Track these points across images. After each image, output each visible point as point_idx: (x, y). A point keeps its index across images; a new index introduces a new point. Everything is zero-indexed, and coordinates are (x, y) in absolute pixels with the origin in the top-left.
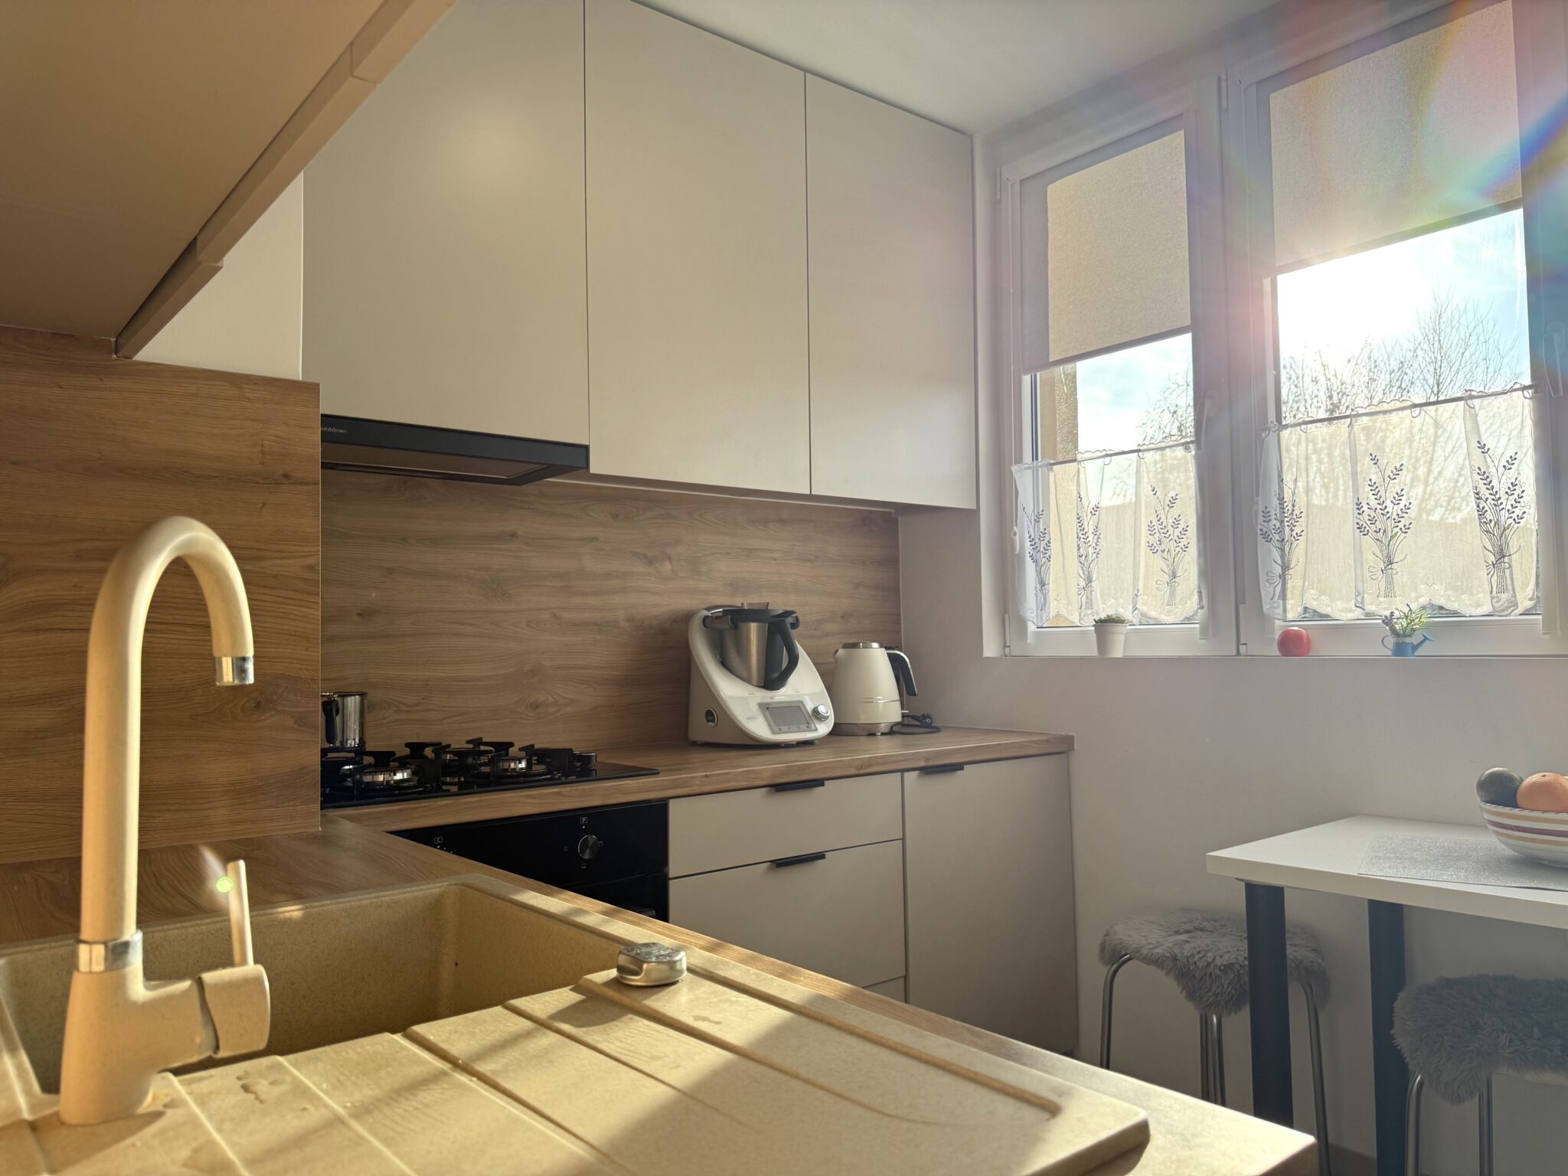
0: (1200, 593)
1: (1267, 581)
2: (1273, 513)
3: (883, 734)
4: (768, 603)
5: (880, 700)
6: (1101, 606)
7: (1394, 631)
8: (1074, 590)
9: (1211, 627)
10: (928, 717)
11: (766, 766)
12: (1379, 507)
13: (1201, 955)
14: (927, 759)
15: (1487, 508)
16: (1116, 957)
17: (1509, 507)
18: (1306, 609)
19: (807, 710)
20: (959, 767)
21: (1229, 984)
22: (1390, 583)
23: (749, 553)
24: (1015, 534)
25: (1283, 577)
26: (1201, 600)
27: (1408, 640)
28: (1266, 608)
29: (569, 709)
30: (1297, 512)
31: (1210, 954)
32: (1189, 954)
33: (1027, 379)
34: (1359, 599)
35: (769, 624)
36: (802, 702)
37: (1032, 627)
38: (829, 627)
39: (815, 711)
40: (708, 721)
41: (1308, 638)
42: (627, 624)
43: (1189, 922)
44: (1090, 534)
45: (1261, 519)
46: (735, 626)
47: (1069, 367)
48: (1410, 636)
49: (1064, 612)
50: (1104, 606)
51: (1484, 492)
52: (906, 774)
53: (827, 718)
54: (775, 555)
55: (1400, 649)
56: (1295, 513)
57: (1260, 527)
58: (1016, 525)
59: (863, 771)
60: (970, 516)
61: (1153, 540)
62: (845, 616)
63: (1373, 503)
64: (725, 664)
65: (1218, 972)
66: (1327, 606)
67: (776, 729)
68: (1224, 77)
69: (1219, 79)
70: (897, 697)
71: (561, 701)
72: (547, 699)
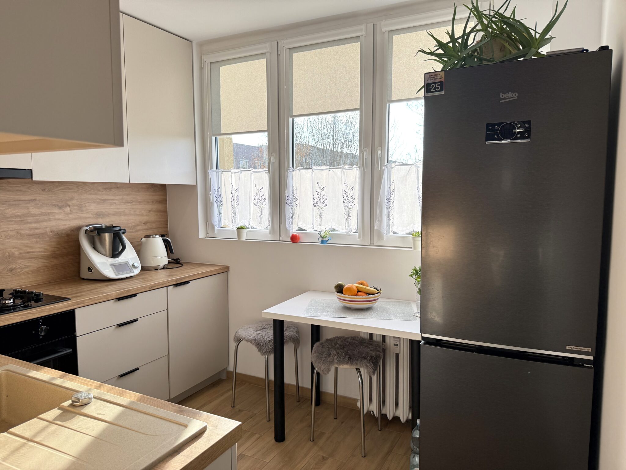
0: (269, 220)
1: (288, 219)
2: (290, 197)
3: (160, 269)
4: (113, 225)
5: (159, 257)
6: (239, 222)
7: (321, 236)
8: (230, 216)
9: (272, 231)
10: (179, 259)
11: (113, 290)
12: (319, 199)
13: (263, 338)
14: (176, 281)
15: (345, 202)
16: (239, 340)
17: (351, 202)
18: (299, 227)
19: (130, 266)
20: (188, 282)
21: (271, 346)
22: (321, 221)
23: (104, 201)
24: (210, 195)
25: (292, 217)
26: (269, 223)
27: (325, 239)
28: (287, 227)
29: (27, 269)
30: (297, 198)
31: (266, 337)
32: (259, 338)
33: (214, 138)
34: (313, 226)
35: (113, 233)
36: (128, 262)
37: (216, 228)
38: (139, 228)
39: (133, 266)
40: (89, 271)
41: (299, 237)
42: (51, 233)
43: (262, 326)
44: (235, 198)
45: (287, 199)
46: (99, 234)
47: (229, 136)
48: (325, 238)
49: (227, 224)
50: (240, 222)
51: (345, 198)
52: (168, 287)
53: (138, 267)
54: (115, 201)
55: (322, 242)
56: (296, 198)
57: (286, 201)
58: (211, 192)
59: (151, 289)
60: (193, 188)
61: (256, 201)
62: (145, 223)
63: (317, 197)
64: (95, 248)
65: (267, 343)
66: (305, 227)
67: (117, 273)
68: (279, 43)
69: (278, 42)
70: (166, 255)
71: (23, 266)
72: (17, 266)
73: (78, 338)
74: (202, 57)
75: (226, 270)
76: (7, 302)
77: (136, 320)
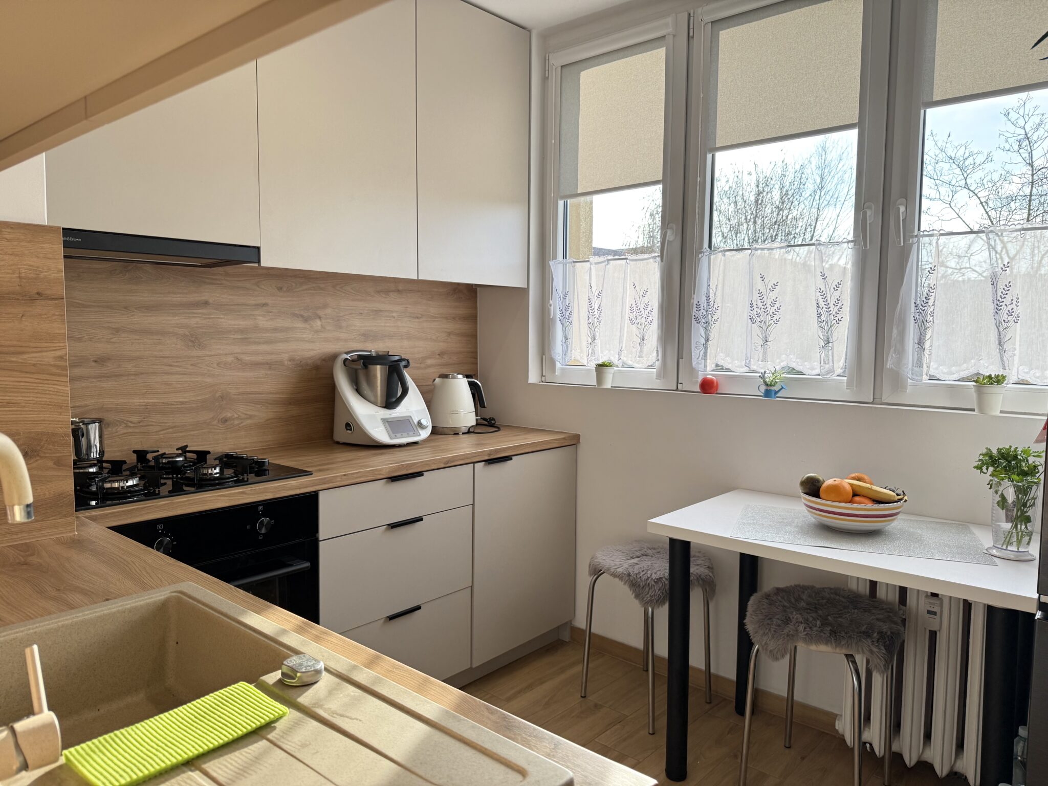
0: (657, 351)
1: (696, 347)
2: (702, 306)
3: (463, 433)
4: (389, 352)
5: (462, 412)
6: (600, 355)
7: (765, 383)
8: (585, 344)
9: (663, 373)
10: (493, 419)
11: (385, 463)
12: (763, 307)
13: (644, 573)
14: (489, 455)
15: (822, 313)
16: (597, 572)
17: (834, 313)
18: (717, 365)
19: (414, 423)
20: (508, 458)
21: (659, 590)
22: (765, 353)
23: (377, 313)
24: (551, 305)
25: (705, 345)
26: (658, 356)
27: (773, 388)
28: (694, 363)
29: (249, 422)
30: (716, 306)
31: (649, 572)
32: (637, 572)
33: (561, 203)
34: (747, 361)
35: (389, 366)
36: (411, 417)
37: (558, 365)
38: (430, 362)
39: (420, 424)
40: (347, 430)
41: (717, 382)
42: (289, 363)
43: (640, 550)
44: (596, 310)
45: (695, 309)
46: (366, 366)
47: (588, 198)
48: (774, 386)
49: (578, 358)
50: (602, 355)
51: (822, 304)
52: (476, 464)
53: (427, 427)
54: (394, 314)
55: (768, 394)
56: (715, 307)
57: (694, 314)
58: (552, 300)
59: (447, 465)
60: (520, 293)
61: (633, 316)
62: (441, 354)
63: (760, 305)
64: (358, 391)
65: (653, 583)
66: (729, 363)
67: (393, 436)
68: (692, 15)
69: (689, 14)
70: (474, 410)
71: (243, 416)
72: (233, 415)
73: (321, 543)
74: (547, 59)
75: (573, 441)
76: (210, 471)
77: (420, 519)
